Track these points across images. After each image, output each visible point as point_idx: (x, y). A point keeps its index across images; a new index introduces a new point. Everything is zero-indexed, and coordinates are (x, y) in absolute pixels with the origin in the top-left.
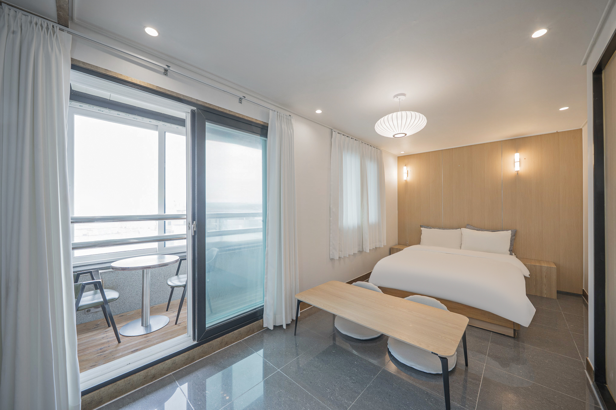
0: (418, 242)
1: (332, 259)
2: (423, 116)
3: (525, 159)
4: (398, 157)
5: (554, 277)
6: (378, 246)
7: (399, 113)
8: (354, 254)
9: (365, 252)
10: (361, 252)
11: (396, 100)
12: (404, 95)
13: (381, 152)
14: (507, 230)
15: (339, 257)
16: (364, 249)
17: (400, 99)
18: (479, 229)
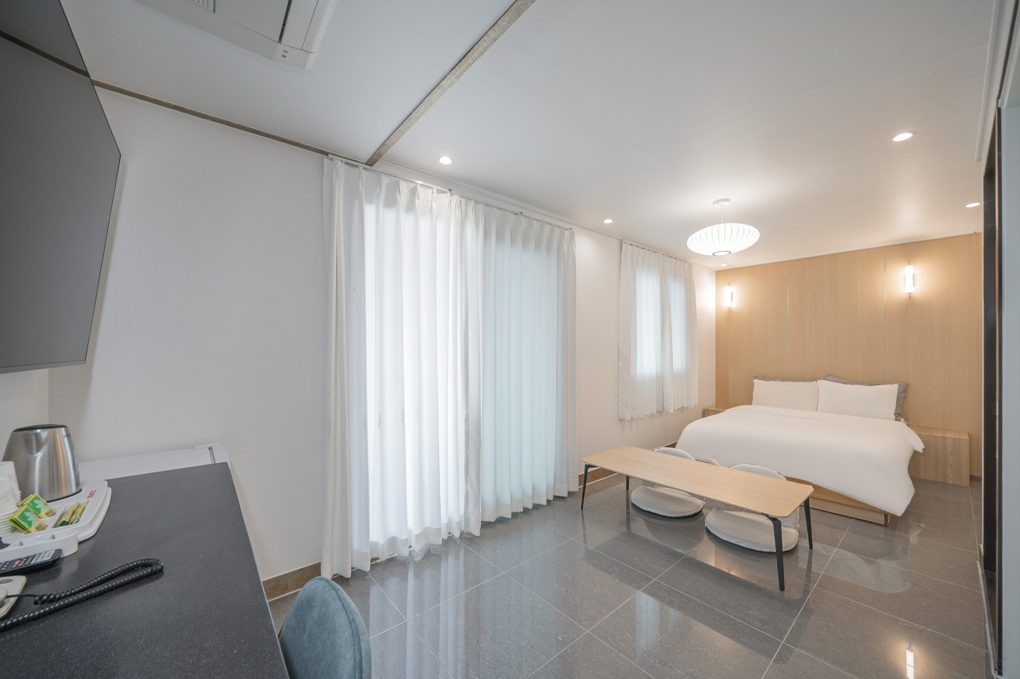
0: (749, 401)
1: (621, 420)
2: (754, 228)
3: (922, 274)
4: (716, 272)
5: (965, 454)
6: (685, 406)
7: (722, 226)
8: (651, 414)
9: (667, 412)
10: (661, 412)
11: (716, 205)
12: (728, 200)
13: (690, 266)
14: (892, 383)
15: (632, 418)
16: (665, 409)
17: (722, 205)
18: (847, 381)
